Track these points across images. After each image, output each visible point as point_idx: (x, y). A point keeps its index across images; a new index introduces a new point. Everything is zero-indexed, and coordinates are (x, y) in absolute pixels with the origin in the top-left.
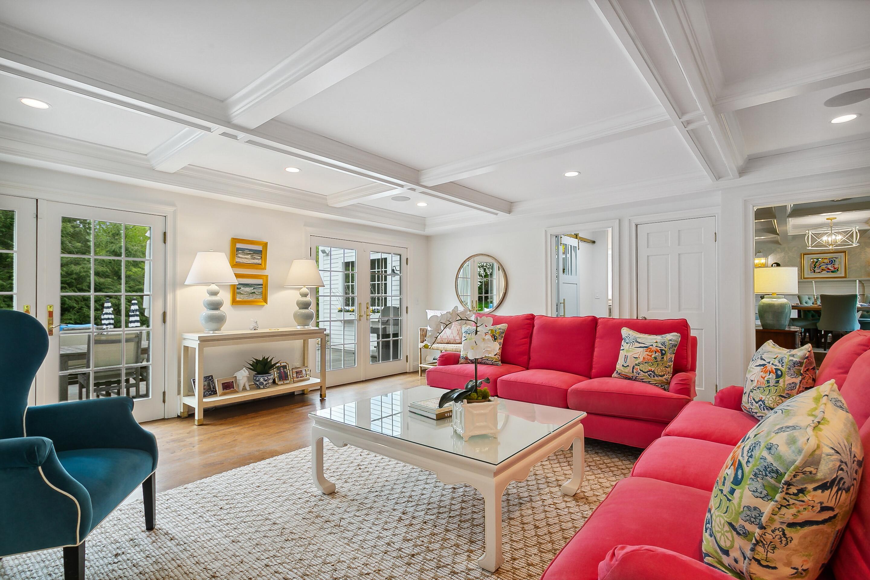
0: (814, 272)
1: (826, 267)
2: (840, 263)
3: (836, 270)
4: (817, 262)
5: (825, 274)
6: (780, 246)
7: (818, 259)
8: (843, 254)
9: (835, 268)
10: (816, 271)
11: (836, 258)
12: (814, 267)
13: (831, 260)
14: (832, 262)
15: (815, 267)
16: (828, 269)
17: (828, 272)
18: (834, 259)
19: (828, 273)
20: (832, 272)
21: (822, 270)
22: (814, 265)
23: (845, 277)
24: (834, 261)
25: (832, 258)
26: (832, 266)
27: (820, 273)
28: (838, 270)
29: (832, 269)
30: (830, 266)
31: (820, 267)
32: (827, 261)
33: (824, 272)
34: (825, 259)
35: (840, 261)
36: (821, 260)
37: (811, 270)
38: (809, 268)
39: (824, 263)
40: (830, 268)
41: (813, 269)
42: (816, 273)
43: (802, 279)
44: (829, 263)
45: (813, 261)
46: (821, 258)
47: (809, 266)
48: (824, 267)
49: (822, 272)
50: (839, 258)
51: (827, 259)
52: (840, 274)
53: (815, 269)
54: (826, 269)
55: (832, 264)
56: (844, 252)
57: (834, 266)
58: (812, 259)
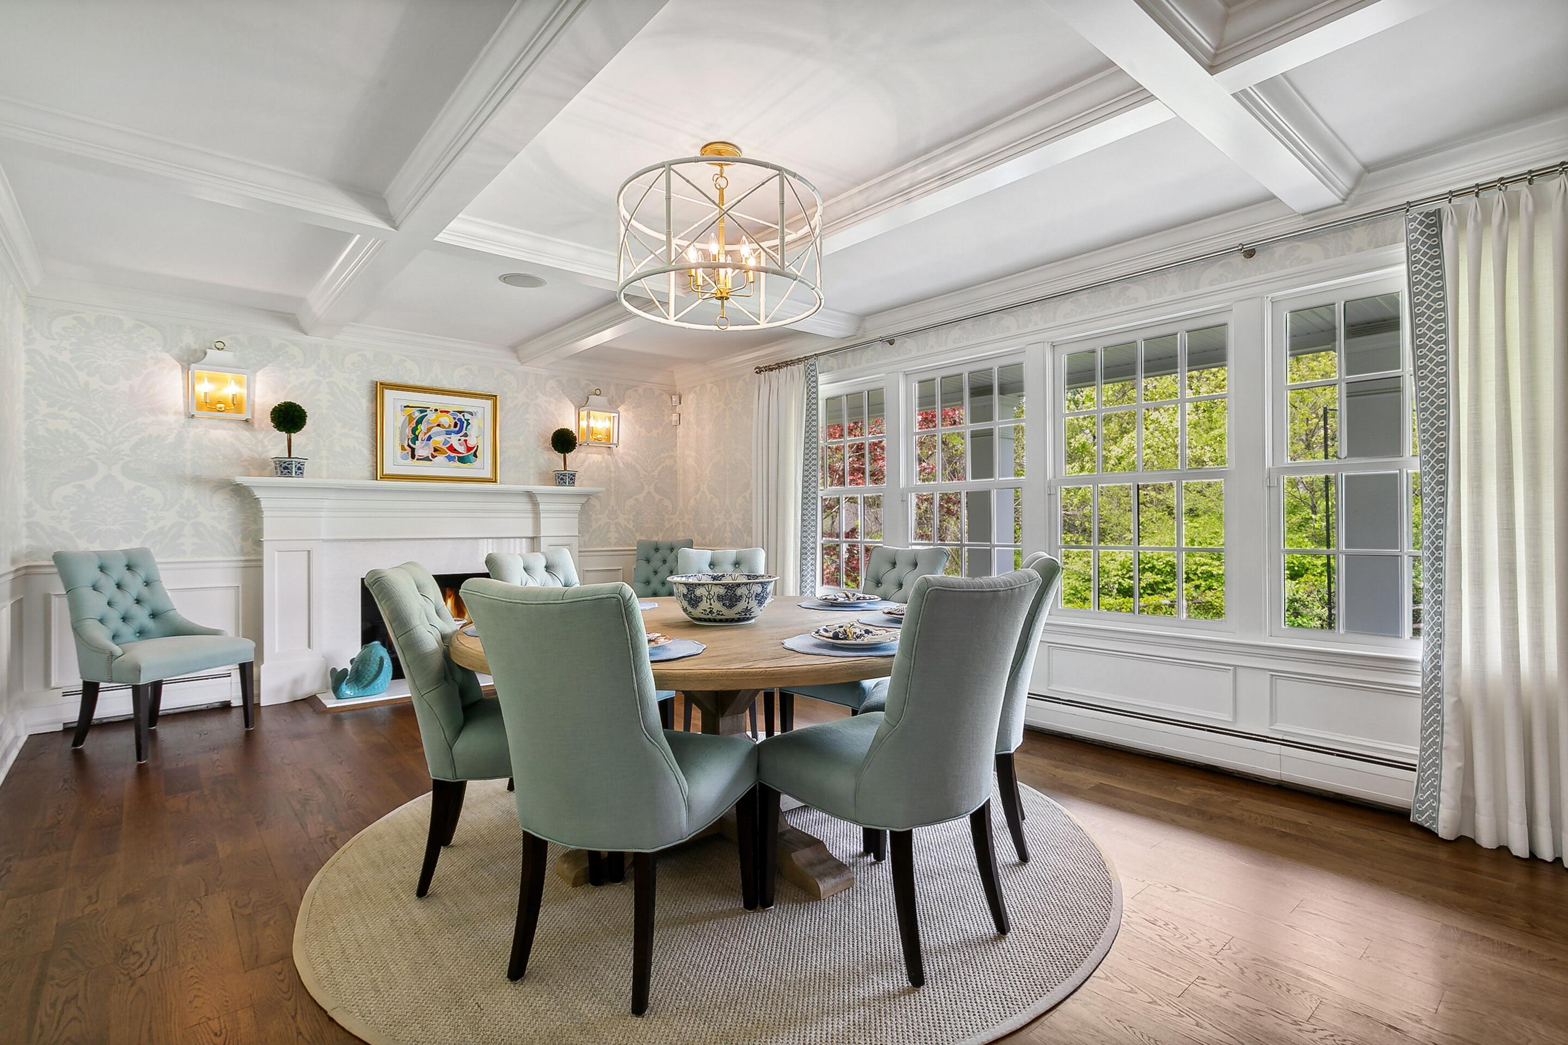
0: (413, 456)
1: (446, 442)
2: (482, 429)
3: (469, 455)
4: (419, 421)
5: (441, 466)
6: (301, 337)
7: (423, 410)
8: (489, 403)
9: (469, 449)
10: (418, 453)
11: (471, 414)
12: (411, 436)
13: (460, 420)
14: (460, 426)
15: (416, 438)
16: (452, 448)
17: (450, 459)
18: (467, 416)
19: (452, 464)
20: (462, 460)
21: (436, 450)
22: (414, 430)
23: (493, 481)
24: (465, 422)
25: (460, 412)
26: (460, 440)
27: (430, 462)
28: (475, 455)
29: (461, 449)
30: (454, 440)
31: (429, 438)
32: (448, 421)
33: (440, 458)
34: (441, 412)
35: (482, 426)
36: (431, 416)
37: (403, 448)
38: (398, 442)
39: (439, 425)
40: (456, 446)
41: (409, 446)
42: (418, 459)
43: (377, 480)
44: (452, 428)
45: (410, 417)
46: (433, 407)
47: (398, 432)
48: (439, 440)
49: (434, 457)
50: (479, 415)
51: (447, 412)
52: (481, 467)
53: (415, 444)
54: (445, 447)
55: (461, 434)
56: (493, 397)
57: (466, 441)
58: (408, 406)
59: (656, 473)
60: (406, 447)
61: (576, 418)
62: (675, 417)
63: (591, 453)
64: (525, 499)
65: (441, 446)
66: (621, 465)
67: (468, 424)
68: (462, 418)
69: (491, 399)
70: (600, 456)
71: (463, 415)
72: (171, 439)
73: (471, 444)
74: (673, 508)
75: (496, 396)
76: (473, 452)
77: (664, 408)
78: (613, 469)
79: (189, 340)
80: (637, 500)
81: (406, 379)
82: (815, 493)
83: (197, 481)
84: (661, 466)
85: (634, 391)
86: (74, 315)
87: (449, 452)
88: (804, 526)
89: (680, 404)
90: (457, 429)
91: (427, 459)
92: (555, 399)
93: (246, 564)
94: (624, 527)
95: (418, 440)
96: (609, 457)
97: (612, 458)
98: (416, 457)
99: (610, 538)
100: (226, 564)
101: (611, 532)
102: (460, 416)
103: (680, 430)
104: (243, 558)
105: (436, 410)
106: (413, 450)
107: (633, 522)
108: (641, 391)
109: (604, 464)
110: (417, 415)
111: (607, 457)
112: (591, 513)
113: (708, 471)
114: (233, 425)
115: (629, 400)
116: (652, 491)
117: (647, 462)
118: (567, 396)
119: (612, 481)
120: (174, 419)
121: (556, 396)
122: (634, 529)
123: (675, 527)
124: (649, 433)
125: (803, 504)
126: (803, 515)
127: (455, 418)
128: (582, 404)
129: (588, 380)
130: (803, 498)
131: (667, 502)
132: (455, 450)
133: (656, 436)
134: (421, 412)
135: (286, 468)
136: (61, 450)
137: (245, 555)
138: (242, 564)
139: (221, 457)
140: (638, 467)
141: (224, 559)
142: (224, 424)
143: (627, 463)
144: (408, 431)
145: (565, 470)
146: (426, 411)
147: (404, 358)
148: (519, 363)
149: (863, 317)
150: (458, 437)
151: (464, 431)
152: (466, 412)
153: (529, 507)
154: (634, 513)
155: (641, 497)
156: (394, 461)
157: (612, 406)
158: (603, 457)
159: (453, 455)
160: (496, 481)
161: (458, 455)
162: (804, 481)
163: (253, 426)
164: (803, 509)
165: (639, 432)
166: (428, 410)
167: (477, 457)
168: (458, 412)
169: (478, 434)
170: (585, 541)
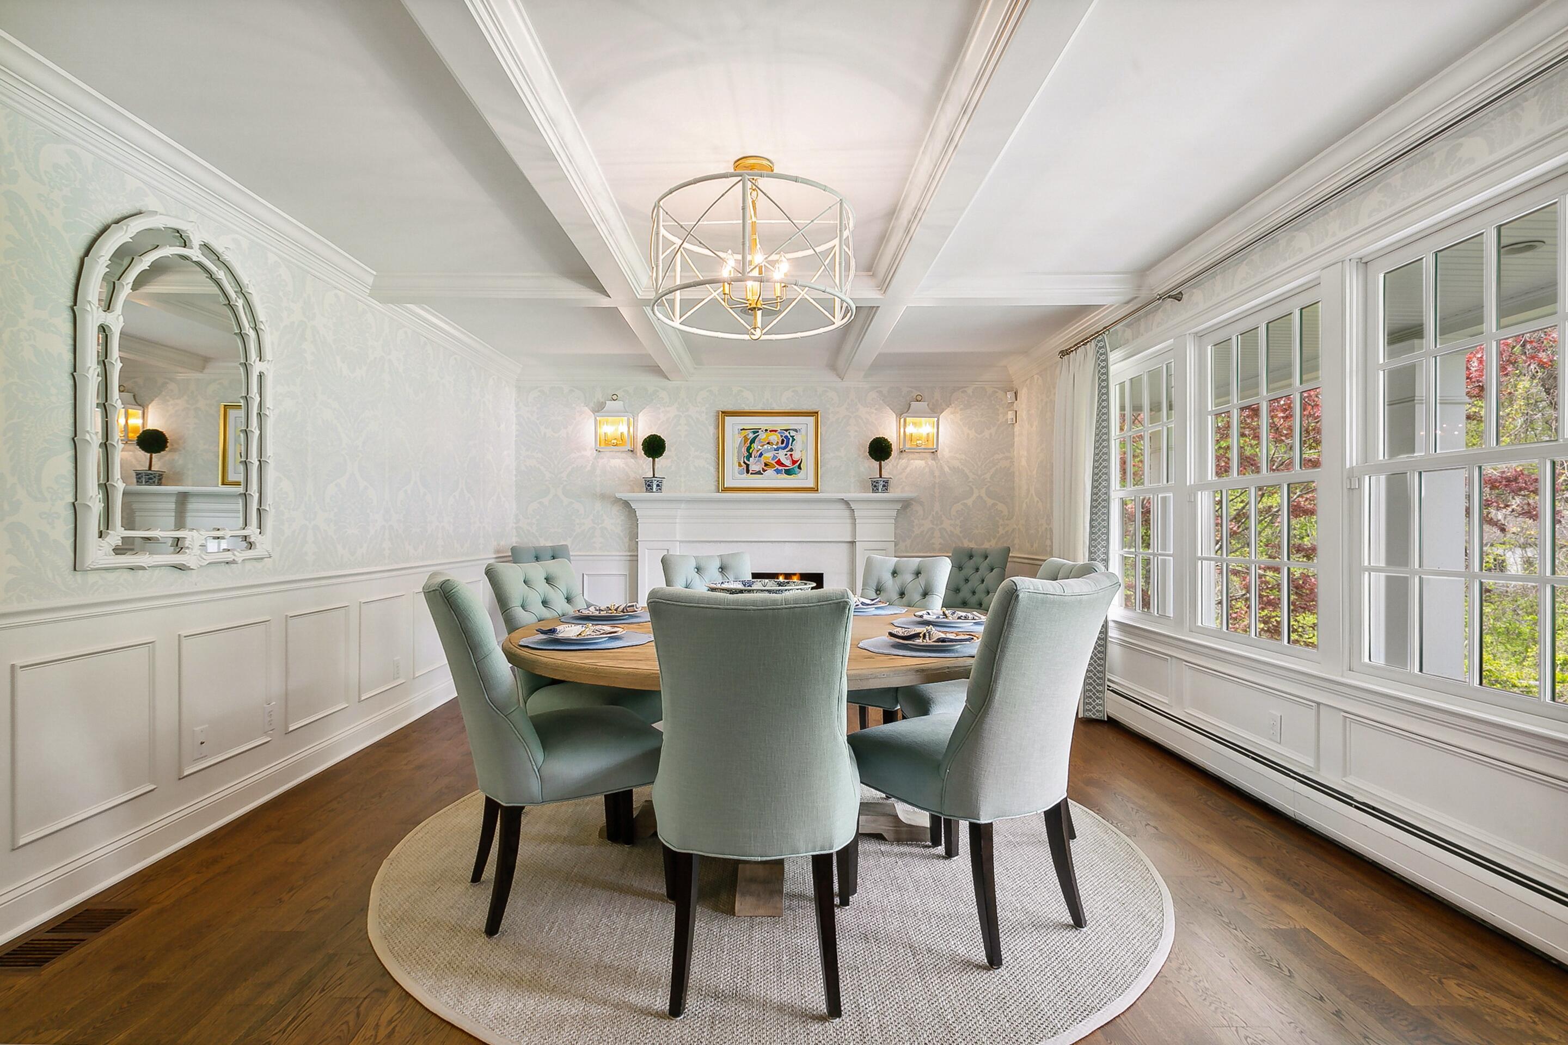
0: (748, 472)
1: (774, 457)
2: (805, 444)
3: (794, 468)
4: (753, 441)
5: (771, 479)
6: (665, 383)
7: (756, 431)
8: (811, 420)
9: (794, 462)
10: (752, 468)
11: (796, 430)
12: (746, 454)
13: (786, 437)
14: (786, 442)
15: (750, 455)
16: (779, 463)
17: (778, 471)
18: (793, 433)
19: (780, 476)
20: (788, 472)
21: (766, 465)
22: (748, 449)
23: (815, 490)
24: (791, 439)
25: (786, 430)
26: (786, 455)
27: (761, 476)
28: (799, 467)
29: (788, 462)
30: (782, 455)
31: (761, 455)
32: (776, 439)
33: (770, 472)
34: (770, 431)
35: (805, 441)
36: (762, 436)
37: (740, 465)
38: (736, 459)
39: (768, 443)
40: (784, 461)
41: (744, 462)
42: (751, 474)
43: (719, 492)
44: (780, 445)
45: (746, 438)
46: (764, 428)
47: (736, 451)
48: (768, 456)
49: (764, 471)
50: (803, 432)
51: (776, 431)
52: (804, 478)
53: (749, 461)
54: (773, 462)
55: (787, 450)
56: (814, 414)
57: (791, 455)
58: (744, 429)
59: (988, 476)
60: (742, 464)
61: (897, 425)
62: (1010, 415)
63: (914, 459)
64: (843, 506)
65: (770, 461)
66: (946, 469)
67: (794, 440)
68: (789, 435)
69: (813, 416)
70: (923, 462)
71: (789, 433)
72: (589, 468)
73: (796, 457)
74: (1009, 512)
75: (817, 413)
76: (798, 464)
77: (998, 407)
78: (937, 473)
79: (599, 396)
80: (965, 505)
81: (743, 406)
82: (1106, 493)
83: (603, 497)
84: (995, 468)
85: (962, 392)
86: (539, 389)
87: (777, 466)
88: (1093, 533)
89: (1016, 400)
90: (784, 445)
91: (759, 473)
92: (876, 409)
93: (631, 558)
94: (949, 533)
95: (751, 457)
96: (933, 462)
97: (937, 463)
98: (750, 472)
99: (934, 544)
100: (618, 558)
101: (934, 537)
102: (787, 433)
103: (1017, 428)
104: (629, 554)
105: (766, 430)
106: (748, 466)
107: (960, 528)
108: (970, 391)
109: (927, 470)
110: (751, 436)
111: (931, 462)
112: (913, 518)
113: (1035, 472)
114: (624, 455)
115: (956, 402)
116: (984, 495)
117: (977, 464)
118: (888, 406)
119: (937, 486)
120: (590, 453)
121: (877, 406)
122: (961, 535)
123: (1011, 533)
124: (979, 434)
125: (1092, 507)
126: (1092, 520)
127: (782, 436)
128: (903, 411)
129: (910, 387)
130: (1092, 500)
131: (1000, 506)
132: (783, 464)
133: (988, 437)
134: (754, 433)
135: (649, 485)
136: (532, 479)
137: (629, 551)
138: (629, 558)
139: (617, 479)
140: (967, 471)
141: (618, 554)
142: (618, 454)
143: (954, 468)
144: (744, 450)
145: (881, 477)
146: (758, 432)
147: (741, 389)
148: (840, 380)
149: (1143, 271)
150: (785, 452)
151: (790, 447)
152: (792, 430)
153: (847, 513)
154: (962, 518)
155: (969, 502)
156: (734, 477)
157: (935, 411)
158: (926, 463)
159: (780, 468)
160: (817, 490)
161: (785, 468)
162: (1093, 481)
163: (636, 455)
164: (1092, 513)
165: (968, 434)
166: (760, 431)
167: (801, 469)
168: (784, 430)
169: (803, 449)
170: (906, 546)
